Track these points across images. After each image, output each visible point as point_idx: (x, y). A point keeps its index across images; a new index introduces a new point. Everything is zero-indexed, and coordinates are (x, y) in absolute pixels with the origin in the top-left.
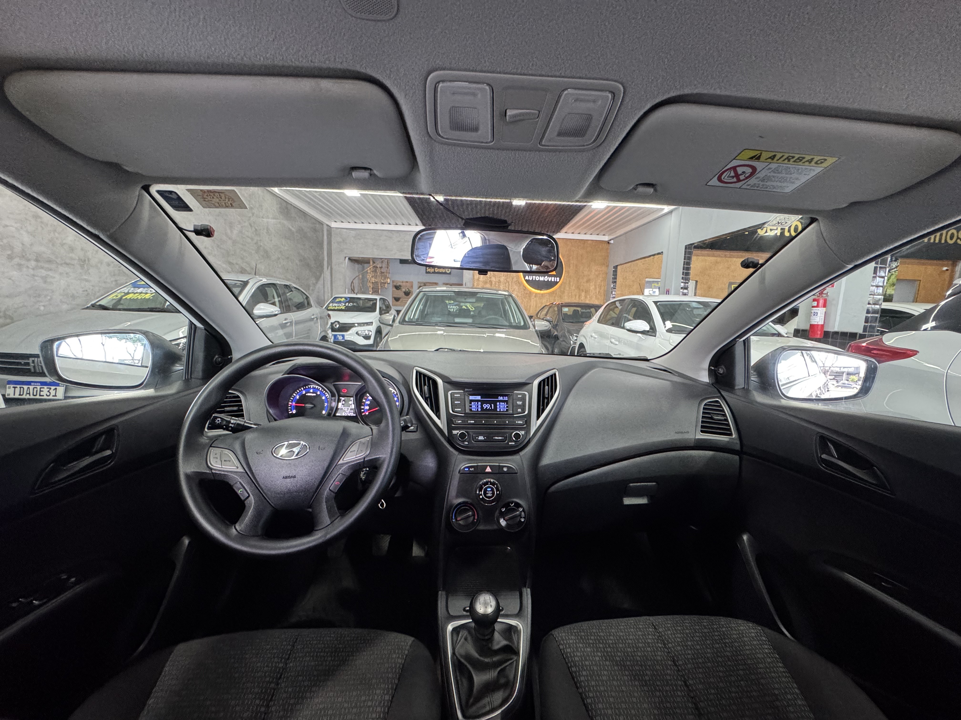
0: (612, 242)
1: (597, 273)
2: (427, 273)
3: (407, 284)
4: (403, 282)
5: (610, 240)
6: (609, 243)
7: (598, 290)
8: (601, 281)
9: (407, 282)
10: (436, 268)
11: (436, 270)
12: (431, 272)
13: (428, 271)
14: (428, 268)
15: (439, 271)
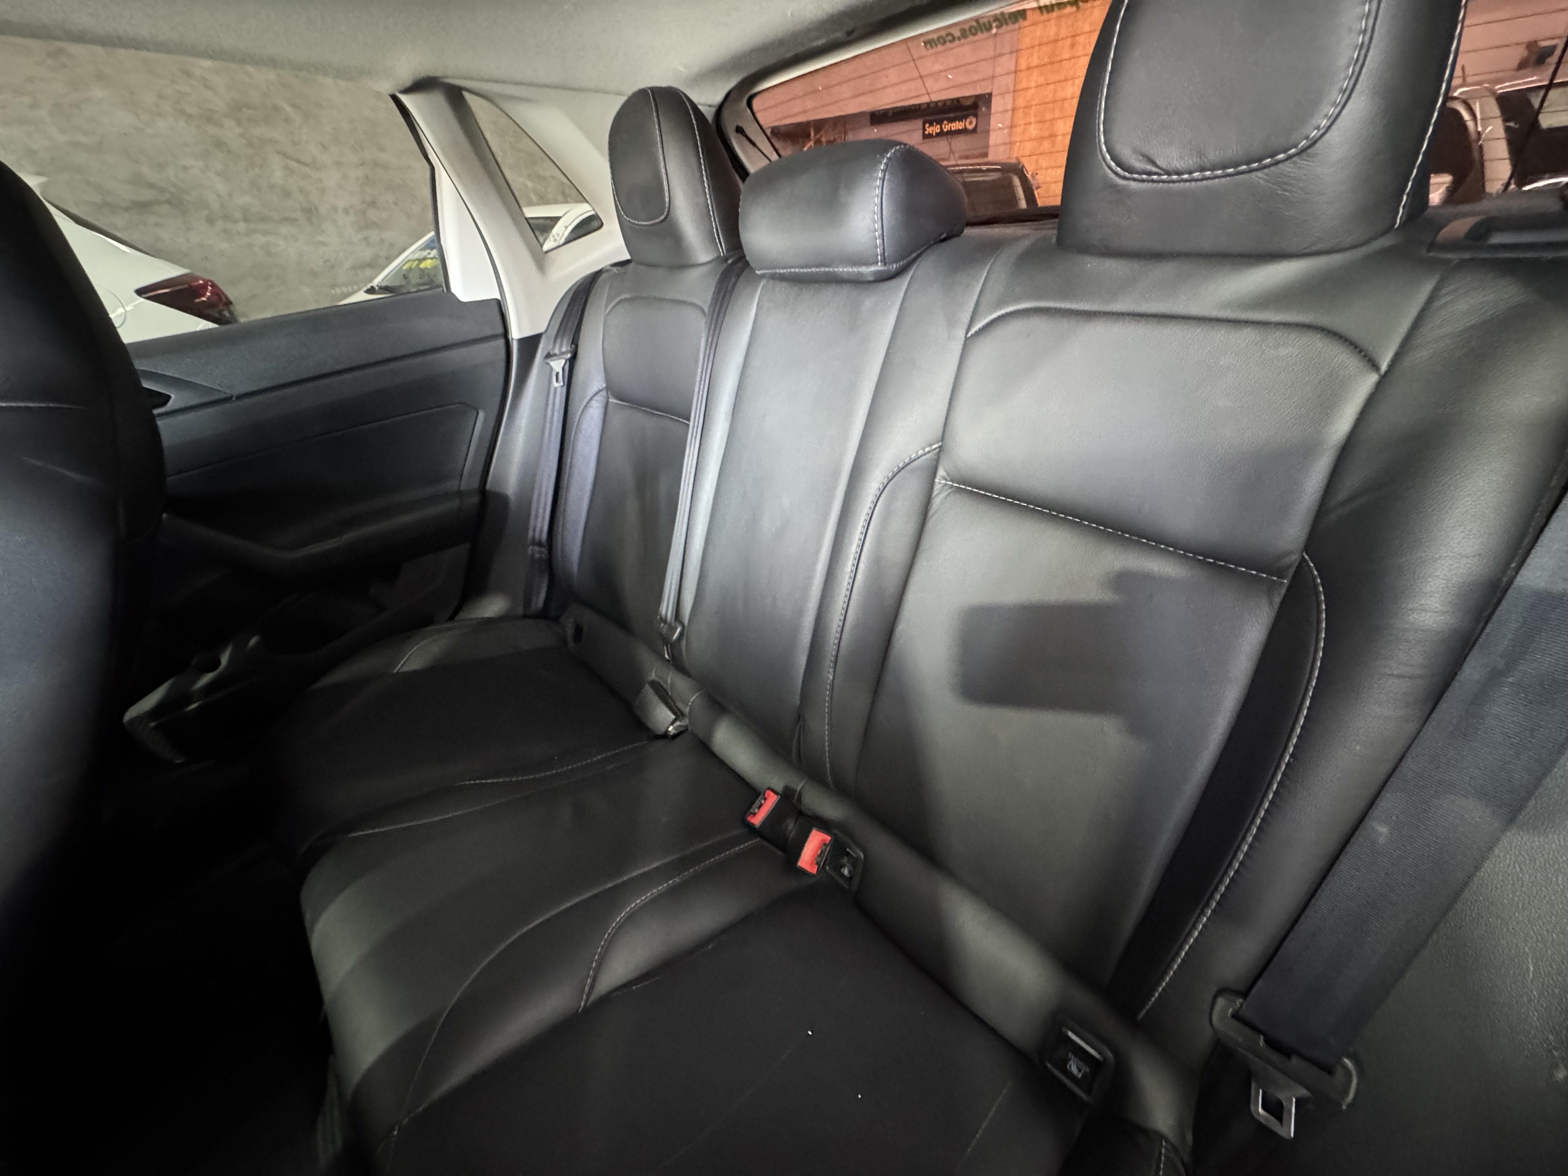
2: (926, 137)
10: (945, 122)
11: (945, 128)
12: (934, 134)
13: (927, 132)
14: (927, 125)
15: (951, 128)
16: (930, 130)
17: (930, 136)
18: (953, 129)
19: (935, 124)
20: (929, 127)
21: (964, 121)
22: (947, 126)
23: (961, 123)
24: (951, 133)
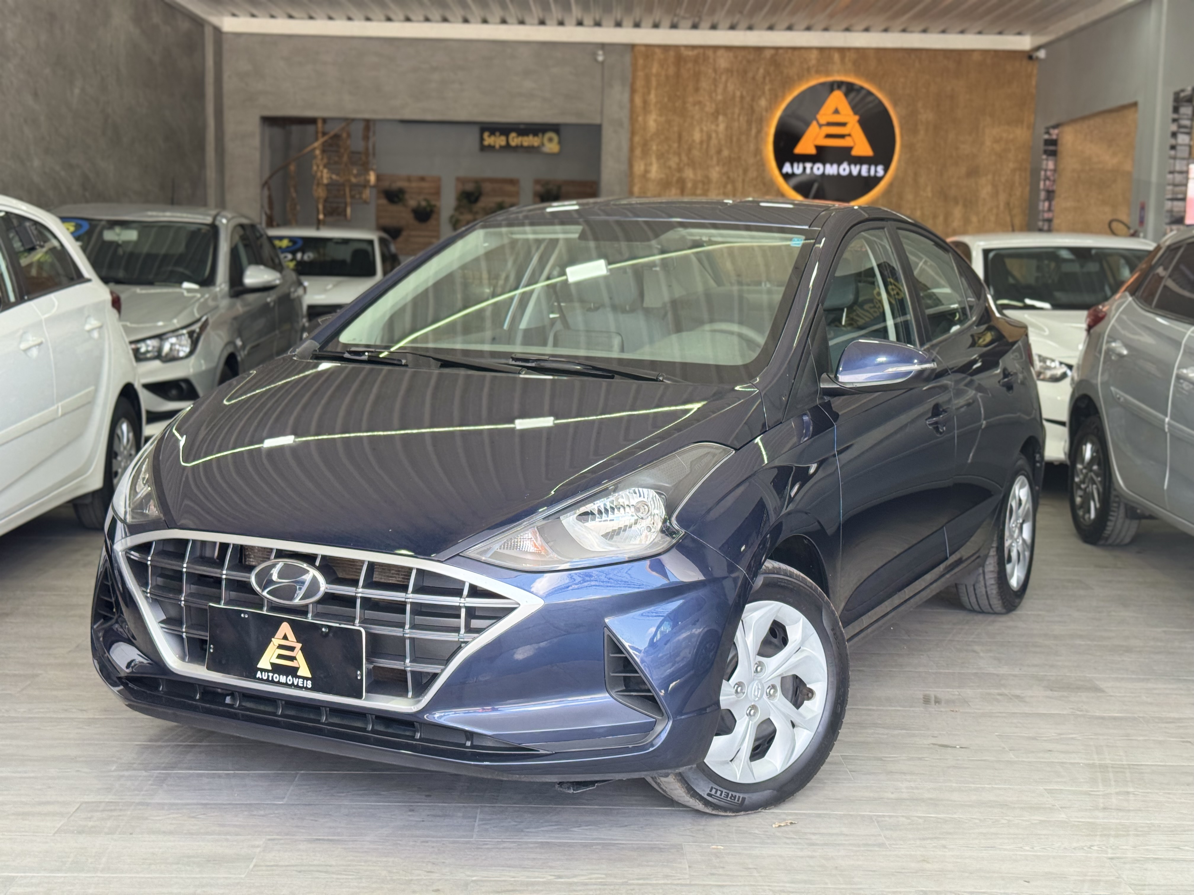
0: (1042, 54)
1: (997, 147)
2: (484, 148)
3: (424, 185)
4: (409, 179)
5: (1038, 48)
6: (1030, 58)
7: (1003, 197)
8: (1014, 171)
9: (422, 179)
10: (513, 135)
11: (513, 141)
12: (497, 146)
13: (486, 143)
14: (486, 135)
15: (522, 142)
16: (489, 140)
17: (491, 148)
18: (526, 144)
19: (497, 134)
20: (489, 136)
21: (540, 135)
22: (516, 140)
23: (536, 139)
24: (519, 148)
